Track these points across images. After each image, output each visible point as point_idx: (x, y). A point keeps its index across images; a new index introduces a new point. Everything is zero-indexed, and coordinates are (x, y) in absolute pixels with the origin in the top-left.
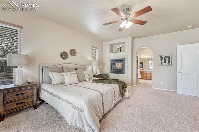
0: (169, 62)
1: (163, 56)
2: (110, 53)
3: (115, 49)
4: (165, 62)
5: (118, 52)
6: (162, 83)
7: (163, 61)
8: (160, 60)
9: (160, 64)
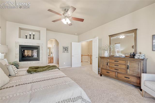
0: (67, 50)
1: (65, 47)
2: (19, 38)
3: (26, 35)
4: (66, 51)
5: (30, 38)
6: (64, 63)
7: (65, 50)
8: (63, 49)
9: (63, 52)
